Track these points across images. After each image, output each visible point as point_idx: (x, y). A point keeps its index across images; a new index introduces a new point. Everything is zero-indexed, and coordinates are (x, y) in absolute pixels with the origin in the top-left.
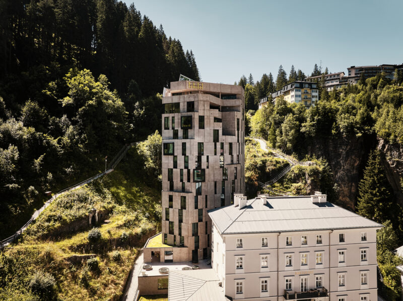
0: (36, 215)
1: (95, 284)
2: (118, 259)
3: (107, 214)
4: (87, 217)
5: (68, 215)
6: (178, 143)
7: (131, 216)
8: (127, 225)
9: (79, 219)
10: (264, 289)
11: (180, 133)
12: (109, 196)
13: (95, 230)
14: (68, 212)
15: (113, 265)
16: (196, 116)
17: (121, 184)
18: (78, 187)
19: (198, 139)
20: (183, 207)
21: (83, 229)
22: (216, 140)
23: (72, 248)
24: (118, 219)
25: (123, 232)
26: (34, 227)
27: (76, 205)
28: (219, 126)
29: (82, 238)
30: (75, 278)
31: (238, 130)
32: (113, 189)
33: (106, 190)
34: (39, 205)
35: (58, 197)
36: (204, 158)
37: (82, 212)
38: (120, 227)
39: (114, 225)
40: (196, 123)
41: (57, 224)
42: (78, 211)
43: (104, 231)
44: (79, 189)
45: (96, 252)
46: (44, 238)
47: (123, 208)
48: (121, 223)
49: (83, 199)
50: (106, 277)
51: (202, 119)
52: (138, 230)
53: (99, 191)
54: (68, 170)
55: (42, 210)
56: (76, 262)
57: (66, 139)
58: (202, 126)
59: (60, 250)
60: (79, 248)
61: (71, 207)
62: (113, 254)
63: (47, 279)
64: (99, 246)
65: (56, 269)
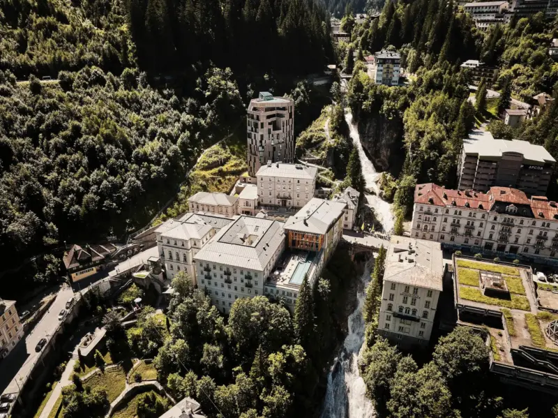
0: (198, 161)
1: (220, 187)
2: (229, 180)
3: (227, 159)
4: (218, 161)
5: (211, 160)
6: (253, 133)
7: (238, 162)
8: (236, 165)
9: (215, 162)
10: (270, 194)
11: (254, 129)
12: (229, 150)
13: (221, 167)
14: (211, 159)
15: (227, 181)
16: (259, 123)
17: (236, 143)
18: (215, 146)
19: (260, 133)
20: (255, 161)
21: (216, 167)
22: (269, 133)
23: (212, 174)
24: (232, 162)
25: (233, 169)
26: (198, 165)
27: (214, 155)
28: (271, 127)
29: (215, 170)
30: (213, 184)
31: (283, 126)
32: (231, 147)
33: (227, 147)
34: (199, 156)
35: (207, 151)
36: (263, 142)
37: (216, 159)
38: (232, 166)
39: (229, 165)
40: (259, 126)
41: (206, 164)
42: (214, 159)
43: (224, 168)
44: (215, 147)
45: (221, 176)
46: (202, 169)
47: (235, 157)
48: (232, 164)
49: (217, 153)
50: (224, 185)
51: (262, 124)
52: (240, 168)
53: (224, 148)
54: (210, 137)
55: (200, 158)
56: (213, 179)
57: (208, 120)
58: (262, 127)
59: (208, 174)
60: (214, 174)
61: (212, 157)
62: (228, 177)
63: (204, 183)
64: (222, 173)
65: (207, 181)
